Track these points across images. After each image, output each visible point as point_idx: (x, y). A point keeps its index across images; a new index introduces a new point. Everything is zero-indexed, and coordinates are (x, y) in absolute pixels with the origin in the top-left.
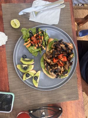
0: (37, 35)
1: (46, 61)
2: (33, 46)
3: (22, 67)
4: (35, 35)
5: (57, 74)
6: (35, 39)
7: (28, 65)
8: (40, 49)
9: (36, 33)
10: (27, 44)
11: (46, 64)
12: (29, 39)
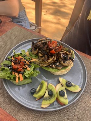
0: (14, 63)
1: (50, 64)
2: (25, 71)
3: (46, 99)
4: (13, 64)
5: (69, 58)
6: (17, 66)
7: (47, 89)
8: (33, 65)
9: (12, 62)
10: (19, 78)
11: (53, 66)
12: (13, 72)
